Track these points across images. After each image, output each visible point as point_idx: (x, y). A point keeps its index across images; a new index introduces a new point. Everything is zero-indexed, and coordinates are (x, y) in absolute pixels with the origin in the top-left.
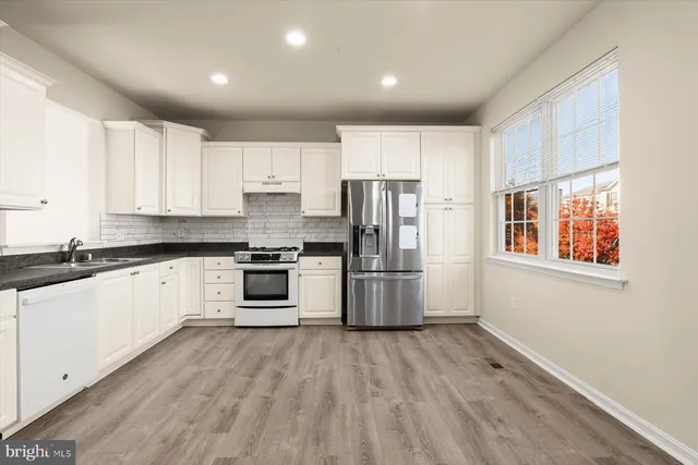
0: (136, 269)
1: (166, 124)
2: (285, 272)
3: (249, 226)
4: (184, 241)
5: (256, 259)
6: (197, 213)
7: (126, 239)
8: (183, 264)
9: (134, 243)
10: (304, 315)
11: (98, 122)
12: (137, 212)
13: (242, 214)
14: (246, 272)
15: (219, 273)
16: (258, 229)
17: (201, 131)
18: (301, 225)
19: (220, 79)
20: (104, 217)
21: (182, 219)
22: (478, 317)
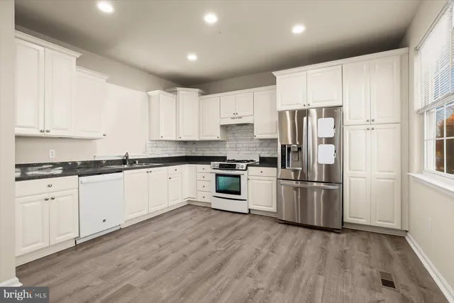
0: (151, 169)
1: (178, 89)
2: (239, 176)
3: (227, 146)
4: (195, 155)
5: (221, 167)
6: (197, 139)
7: (162, 154)
8: (186, 168)
9: (167, 156)
10: (252, 207)
11: (144, 93)
12: (161, 139)
13: (219, 139)
14: (217, 175)
15: (204, 174)
16: (233, 148)
17: (198, 90)
18: (258, 145)
19: (192, 57)
20: (148, 142)
21: (194, 142)
22: (407, 231)
